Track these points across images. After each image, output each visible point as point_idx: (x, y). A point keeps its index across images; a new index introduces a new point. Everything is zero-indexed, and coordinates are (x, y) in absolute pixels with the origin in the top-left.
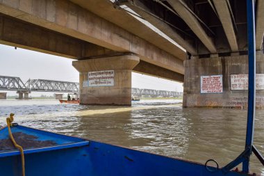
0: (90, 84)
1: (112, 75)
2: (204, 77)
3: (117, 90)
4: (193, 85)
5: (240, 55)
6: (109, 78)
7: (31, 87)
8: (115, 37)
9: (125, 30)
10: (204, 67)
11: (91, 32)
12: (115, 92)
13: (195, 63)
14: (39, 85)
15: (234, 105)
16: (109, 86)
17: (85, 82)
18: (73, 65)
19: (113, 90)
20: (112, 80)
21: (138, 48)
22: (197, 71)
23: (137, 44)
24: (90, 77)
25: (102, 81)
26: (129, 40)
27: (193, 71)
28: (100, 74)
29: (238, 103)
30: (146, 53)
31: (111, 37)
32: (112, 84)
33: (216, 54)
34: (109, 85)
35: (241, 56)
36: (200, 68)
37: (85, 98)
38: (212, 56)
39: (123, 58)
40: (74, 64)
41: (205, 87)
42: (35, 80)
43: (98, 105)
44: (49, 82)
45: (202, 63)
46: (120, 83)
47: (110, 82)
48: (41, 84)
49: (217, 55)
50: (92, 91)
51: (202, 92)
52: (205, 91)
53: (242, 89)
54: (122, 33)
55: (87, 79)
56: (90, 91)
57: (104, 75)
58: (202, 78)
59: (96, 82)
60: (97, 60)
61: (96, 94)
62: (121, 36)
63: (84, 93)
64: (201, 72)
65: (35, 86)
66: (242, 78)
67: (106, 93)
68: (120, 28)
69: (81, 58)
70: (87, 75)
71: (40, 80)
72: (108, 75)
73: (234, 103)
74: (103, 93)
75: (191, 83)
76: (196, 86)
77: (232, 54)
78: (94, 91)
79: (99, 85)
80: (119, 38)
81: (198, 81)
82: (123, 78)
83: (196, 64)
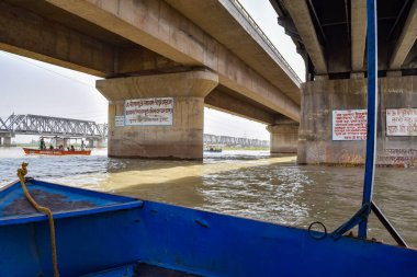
0: (129, 121)
1: (170, 106)
2: (339, 112)
3: (179, 133)
4: (319, 126)
5: (403, 75)
6: (163, 111)
7: (15, 126)
8: (182, 36)
9: (197, 27)
10: (339, 95)
11: (142, 22)
12: (175, 136)
13: (323, 88)
14: (29, 124)
15: (392, 162)
16: (164, 127)
17: (119, 119)
18: (97, 87)
19: (171, 133)
20: (169, 116)
21: (216, 60)
22: (325, 102)
23: (214, 53)
24: (128, 109)
25: (150, 116)
26: (202, 44)
27: (319, 101)
28: (147, 103)
29: (399, 159)
30: (227, 69)
31: (174, 36)
32: (169, 122)
33: (360, 72)
34: (164, 123)
35: (405, 78)
36: (332, 97)
37: (119, 146)
38: (354, 76)
39: (191, 76)
40: (99, 86)
41: (340, 130)
42: (21, 117)
43: (142, 158)
44: (46, 119)
45: (335, 87)
46: (184, 121)
47: (166, 119)
48: (32, 123)
49: (362, 75)
50: (132, 134)
51: (335, 138)
52: (341, 138)
53: (406, 134)
54: (192, 31)
55: (123, 113)
56: (129, 134)
57: (155, 107)
58: (335, 113)
59: (140, 119)
60: (141, 79)
61: (139, 140)
62: (190, 36)
63: (118, 136)
64: (332, 104)
65: (22, 126)
66: (407, 116)
67: (158, 137)
68: (188, 20)
69: (112, 74)
70: (122, 106)
71: (31, 117)
72: (162, 106)
73: (392, 158)
74: (152, 137)
75: (314, 123)
76: (325, 128)
77: (389, 74)
78: (135, 134)
79: (145, 123)
80: (187, 39)
81: (327, 119)
82: (190, 112)
83: (325, 89)
